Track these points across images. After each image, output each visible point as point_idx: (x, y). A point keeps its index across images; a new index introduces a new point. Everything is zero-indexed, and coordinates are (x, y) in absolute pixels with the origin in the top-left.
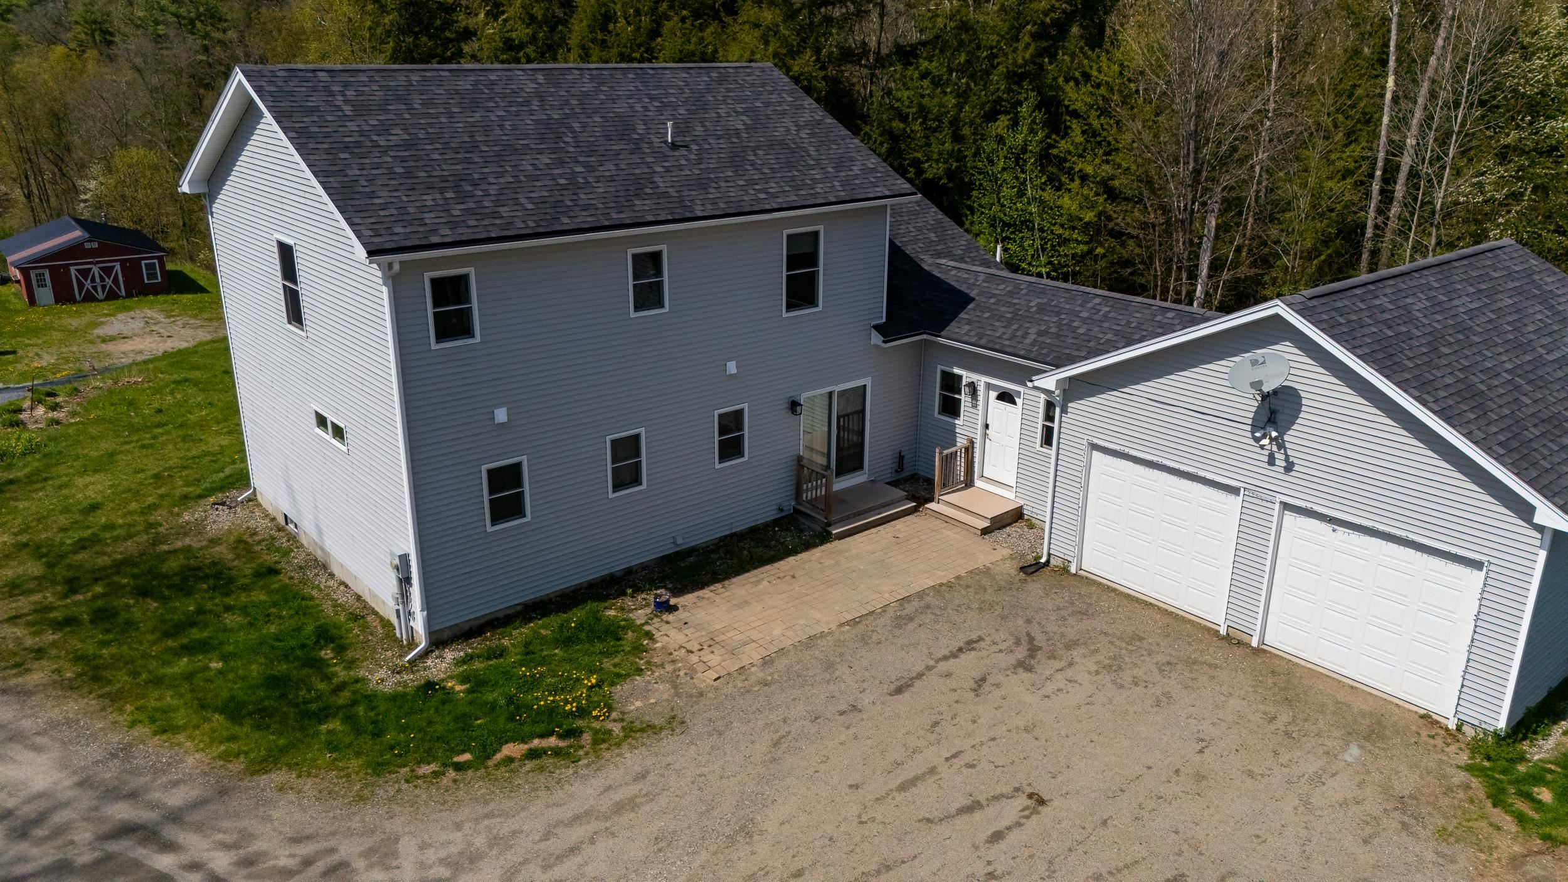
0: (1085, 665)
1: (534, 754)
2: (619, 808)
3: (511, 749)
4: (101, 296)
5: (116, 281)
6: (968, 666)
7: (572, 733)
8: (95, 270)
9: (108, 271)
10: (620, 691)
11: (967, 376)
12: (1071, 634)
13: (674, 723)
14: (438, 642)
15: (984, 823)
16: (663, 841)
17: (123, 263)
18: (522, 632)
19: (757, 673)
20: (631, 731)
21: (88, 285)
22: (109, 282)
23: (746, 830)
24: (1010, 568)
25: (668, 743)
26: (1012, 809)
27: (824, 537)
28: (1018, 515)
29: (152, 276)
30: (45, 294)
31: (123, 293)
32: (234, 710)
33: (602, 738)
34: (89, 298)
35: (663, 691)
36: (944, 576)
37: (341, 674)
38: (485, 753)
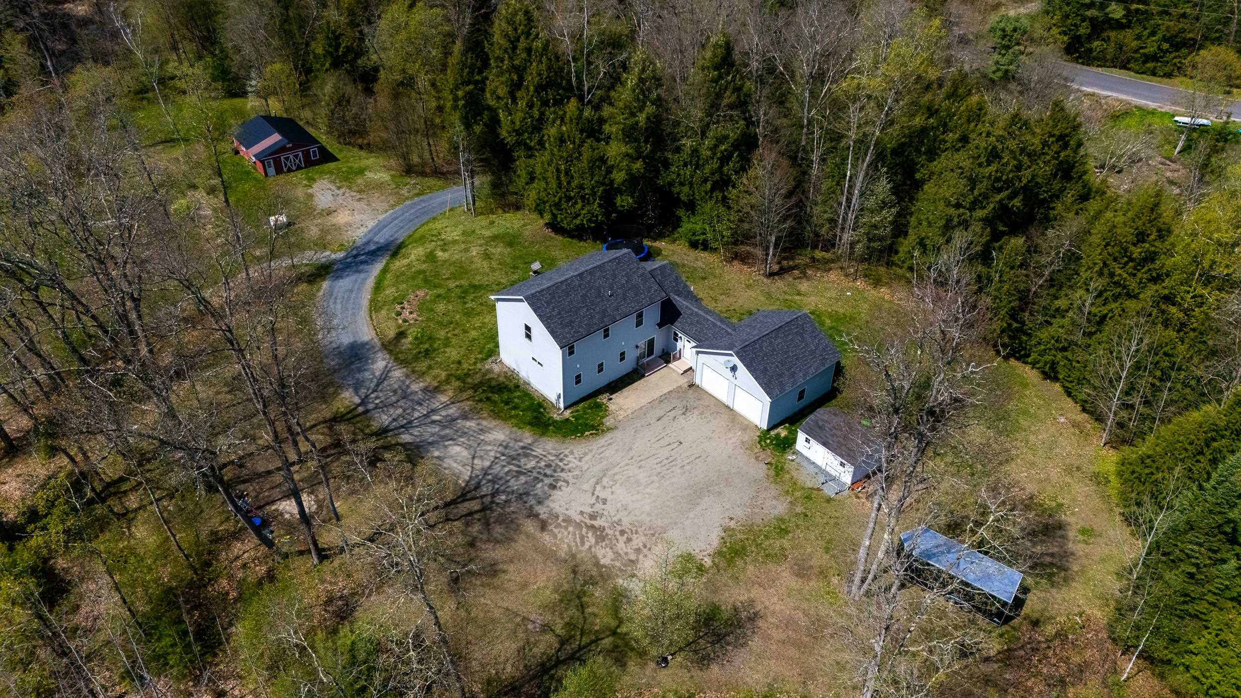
0: (696, 412)
1: (591, 434)
2: (609, 444)
3: (587, 433)
4: (294, 168)
5: (300, 161)
6: (672, 414)
7: (597, 430)
8: (291, 157)
9: (296, 156)
10: (604, 420)
11: (680, 335)
12: (695, 405)
13: (616, 428)
14: (566, 408)
15: (670, 447)
16: (617, 450)
17: (303, 151)
18: (581, 405)
19: (631, 416)
20: (608, 429)
21: (289, 164)
22: (297, 161)
23: (631, 449)
24: (686, 386)
25: (616, 432)
26: (675, 445)
27: (643, 376)
28: (691, 368)
29: (315, 156)
30: (272, 171)
31: (303, 165)
32: (530, 424)
33: (603, 431)
34: (290, 170)
35: (612, 421)
36: (671, 389)
37: (548, 416)
38: (582, 434)
